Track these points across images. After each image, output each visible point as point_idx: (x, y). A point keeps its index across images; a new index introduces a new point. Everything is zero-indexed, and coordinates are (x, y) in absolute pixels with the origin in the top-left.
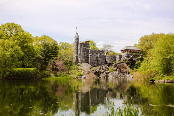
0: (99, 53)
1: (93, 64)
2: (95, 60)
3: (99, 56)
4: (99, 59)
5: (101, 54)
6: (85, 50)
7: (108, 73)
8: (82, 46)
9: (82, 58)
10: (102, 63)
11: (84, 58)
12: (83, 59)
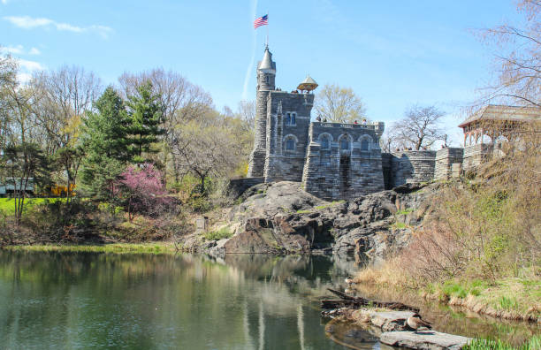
0: (356, 140)
1: (320, 186)
2: (332, 170)
3: (356, 151)
4: (355, 165)
5: (365, 143)
6: (290, 125)
7: (374, 231)
8: (280, 108)
9: (275, 161)
10: (365, 183)
11: (285, 161)
12: (280, 162)
